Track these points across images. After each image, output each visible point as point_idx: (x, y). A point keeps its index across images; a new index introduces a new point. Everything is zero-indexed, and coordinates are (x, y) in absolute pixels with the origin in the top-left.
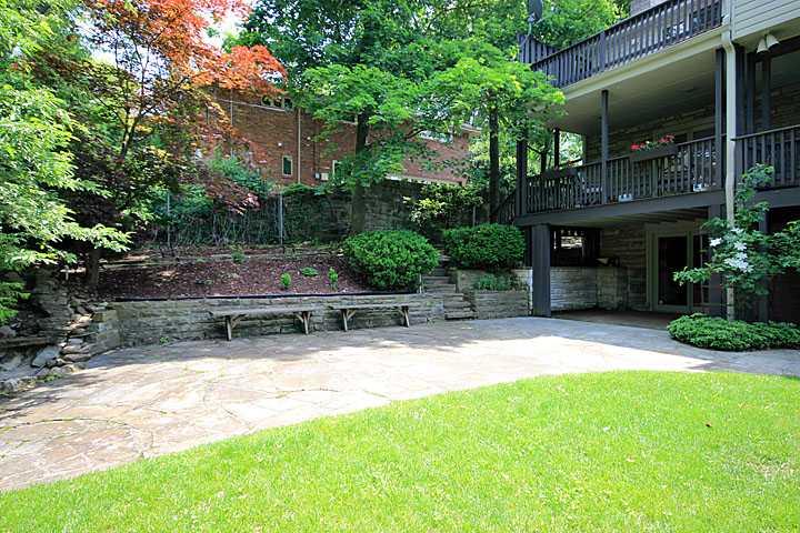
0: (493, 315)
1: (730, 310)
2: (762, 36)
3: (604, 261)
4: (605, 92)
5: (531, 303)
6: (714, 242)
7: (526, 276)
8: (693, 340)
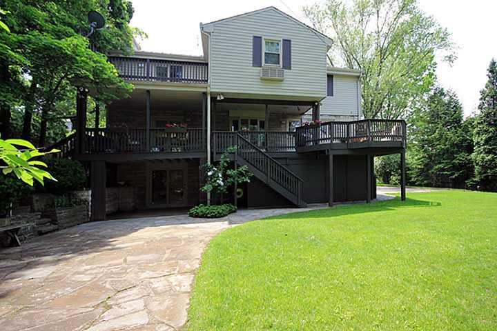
0: (68, 225)
1: (209, 202)
2: (219, 94)
3: (122, 183)
4: (148, 91)
5: (90, 213)
6: (210, 174)
7: (87, 195)
8: (209, 215)
